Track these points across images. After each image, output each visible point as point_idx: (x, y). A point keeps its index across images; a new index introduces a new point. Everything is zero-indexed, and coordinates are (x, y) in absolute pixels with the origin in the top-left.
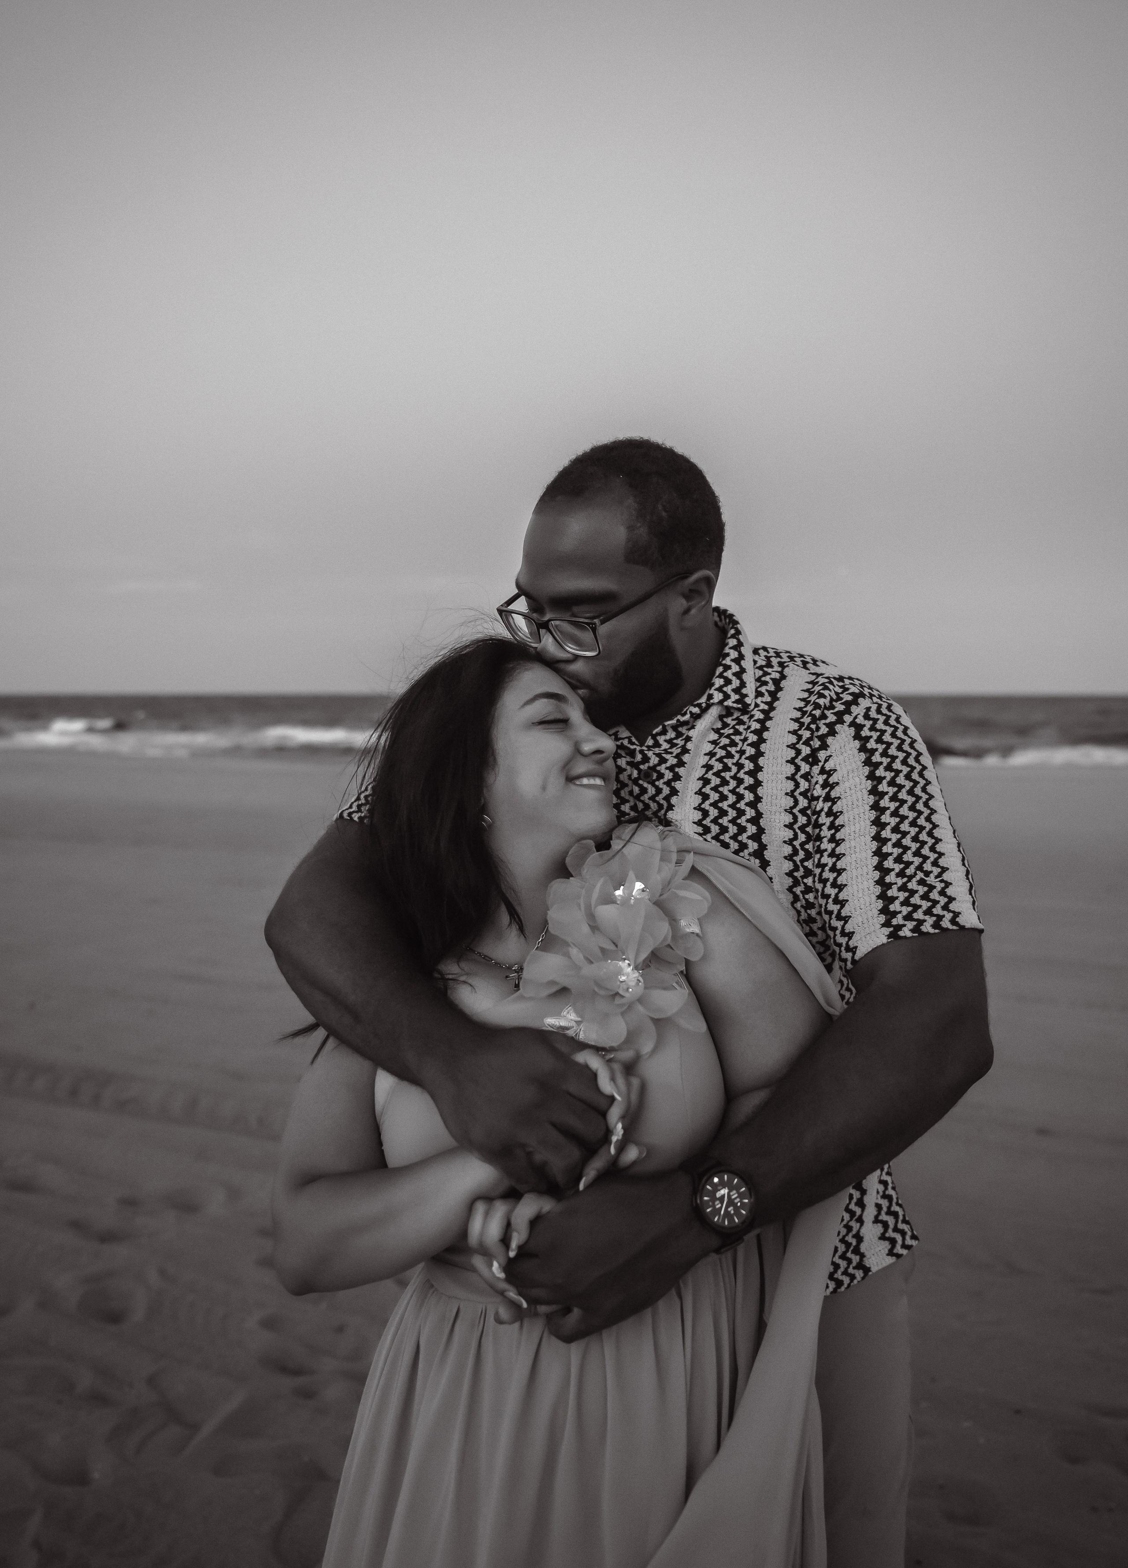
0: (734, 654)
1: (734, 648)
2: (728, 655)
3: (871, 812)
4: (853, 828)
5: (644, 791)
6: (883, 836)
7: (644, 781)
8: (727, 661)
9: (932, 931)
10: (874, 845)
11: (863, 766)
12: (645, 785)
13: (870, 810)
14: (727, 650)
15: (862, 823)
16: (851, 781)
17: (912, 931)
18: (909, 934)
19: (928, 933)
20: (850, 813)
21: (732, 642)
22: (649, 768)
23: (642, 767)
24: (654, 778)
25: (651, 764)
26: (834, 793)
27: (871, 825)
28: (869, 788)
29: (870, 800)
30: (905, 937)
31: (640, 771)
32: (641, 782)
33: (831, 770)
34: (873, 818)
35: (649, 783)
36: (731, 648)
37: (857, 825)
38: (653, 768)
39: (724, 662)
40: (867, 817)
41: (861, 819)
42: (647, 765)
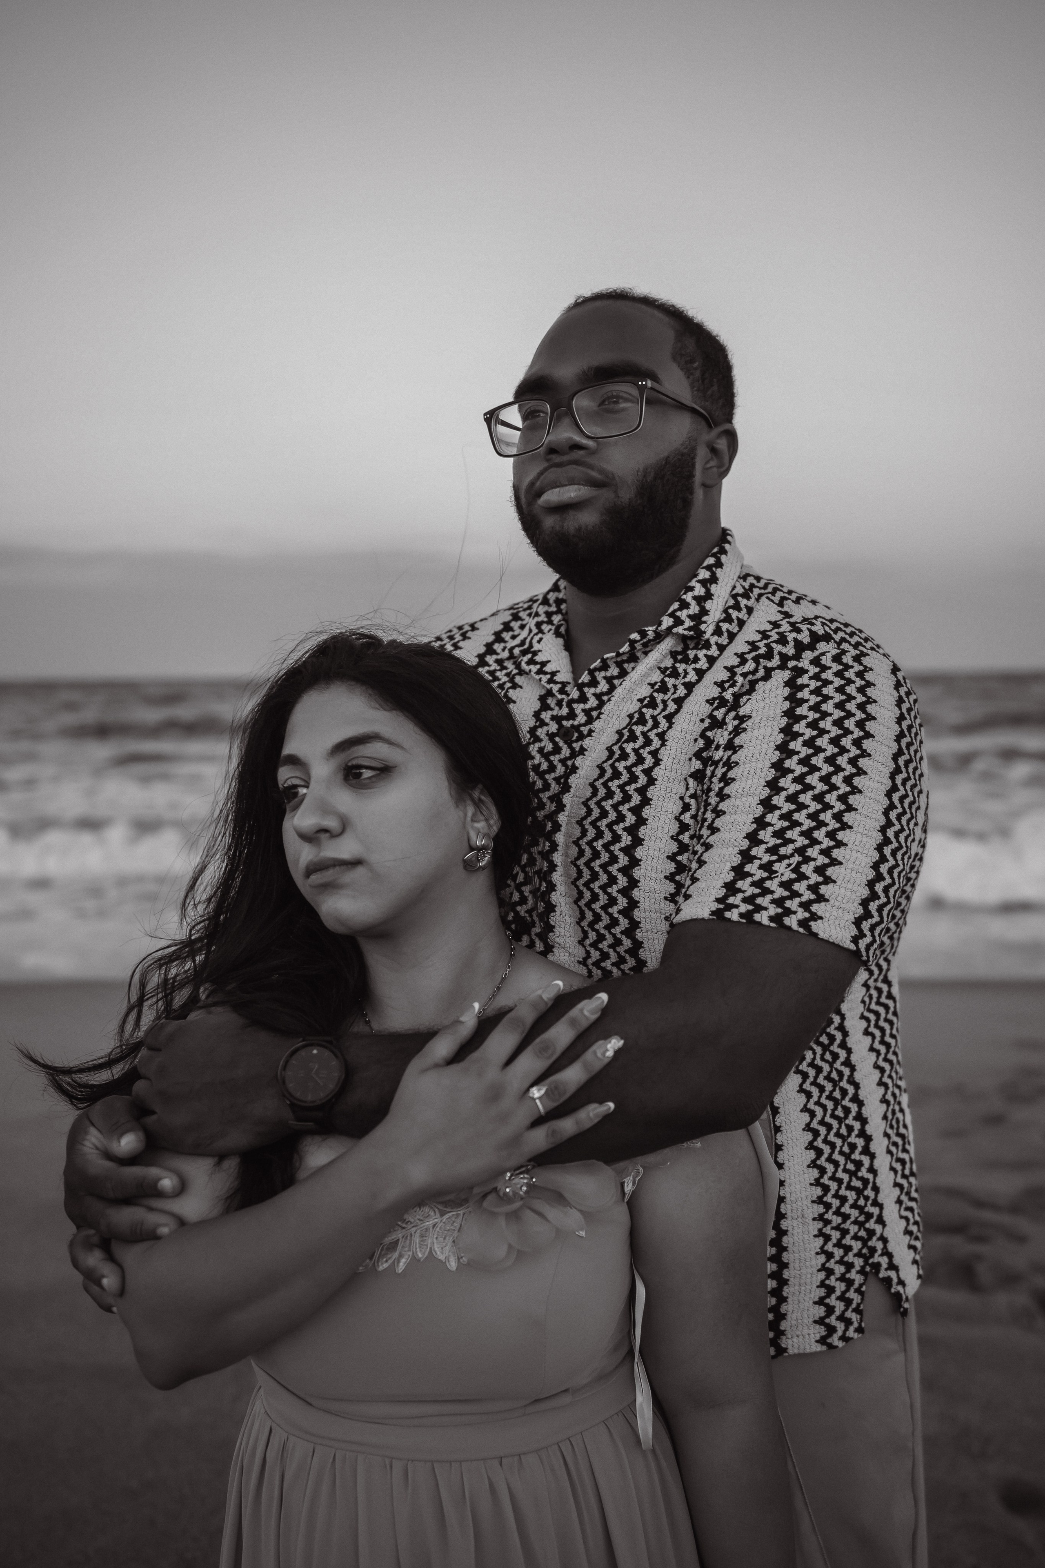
0: (699, 590)
1: (704, 583)
2: (692, 589)
3: (770, 770)
4: (743, 785)
5: (557, 750)
6: (773, 802)
7: (561, 739)
8: (688, 597)
9: (795, 926)
10: (759, 810)
11: (782, 716)
12: (561, 744)
13: (770, 768)
14: (693, 583)
15: (755, 781)
16: (762, 730)
17: (771, 919)
18: (765, 921)
19: (789, 928)
20: (746, 766)
21: (704, 574)
22: (572, 726)
23: (564, 723)
24: (574, 738)
25: (576, 723)
26: (739, 741)
27: (764, 786)
28: (779, 742)
29: (774, 756)
30: (760, 924)
31: (561, 726)
32: (557, 739)
33: (745, 716)
34: (770, 778)
35: (566, 742)
36: (699, 581)
37: (750, 782)
38: (576, 728)
39: (684, 597)
40: (763, 775)
41: (756, 776)
42: (571, 722)
